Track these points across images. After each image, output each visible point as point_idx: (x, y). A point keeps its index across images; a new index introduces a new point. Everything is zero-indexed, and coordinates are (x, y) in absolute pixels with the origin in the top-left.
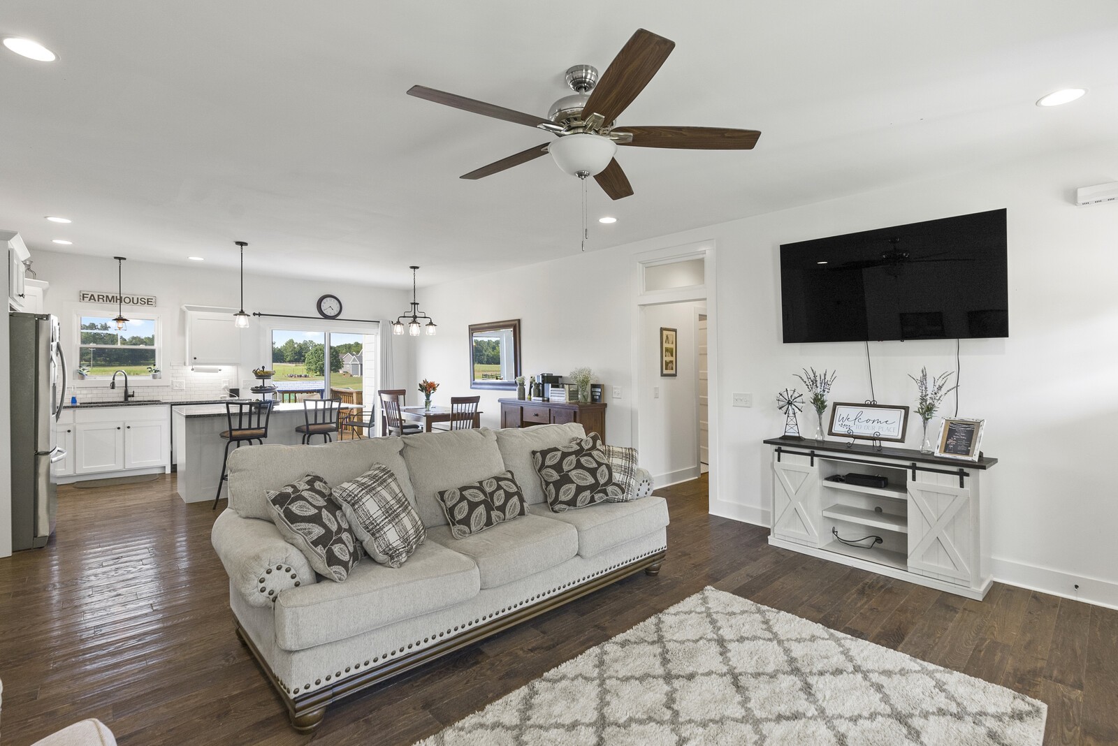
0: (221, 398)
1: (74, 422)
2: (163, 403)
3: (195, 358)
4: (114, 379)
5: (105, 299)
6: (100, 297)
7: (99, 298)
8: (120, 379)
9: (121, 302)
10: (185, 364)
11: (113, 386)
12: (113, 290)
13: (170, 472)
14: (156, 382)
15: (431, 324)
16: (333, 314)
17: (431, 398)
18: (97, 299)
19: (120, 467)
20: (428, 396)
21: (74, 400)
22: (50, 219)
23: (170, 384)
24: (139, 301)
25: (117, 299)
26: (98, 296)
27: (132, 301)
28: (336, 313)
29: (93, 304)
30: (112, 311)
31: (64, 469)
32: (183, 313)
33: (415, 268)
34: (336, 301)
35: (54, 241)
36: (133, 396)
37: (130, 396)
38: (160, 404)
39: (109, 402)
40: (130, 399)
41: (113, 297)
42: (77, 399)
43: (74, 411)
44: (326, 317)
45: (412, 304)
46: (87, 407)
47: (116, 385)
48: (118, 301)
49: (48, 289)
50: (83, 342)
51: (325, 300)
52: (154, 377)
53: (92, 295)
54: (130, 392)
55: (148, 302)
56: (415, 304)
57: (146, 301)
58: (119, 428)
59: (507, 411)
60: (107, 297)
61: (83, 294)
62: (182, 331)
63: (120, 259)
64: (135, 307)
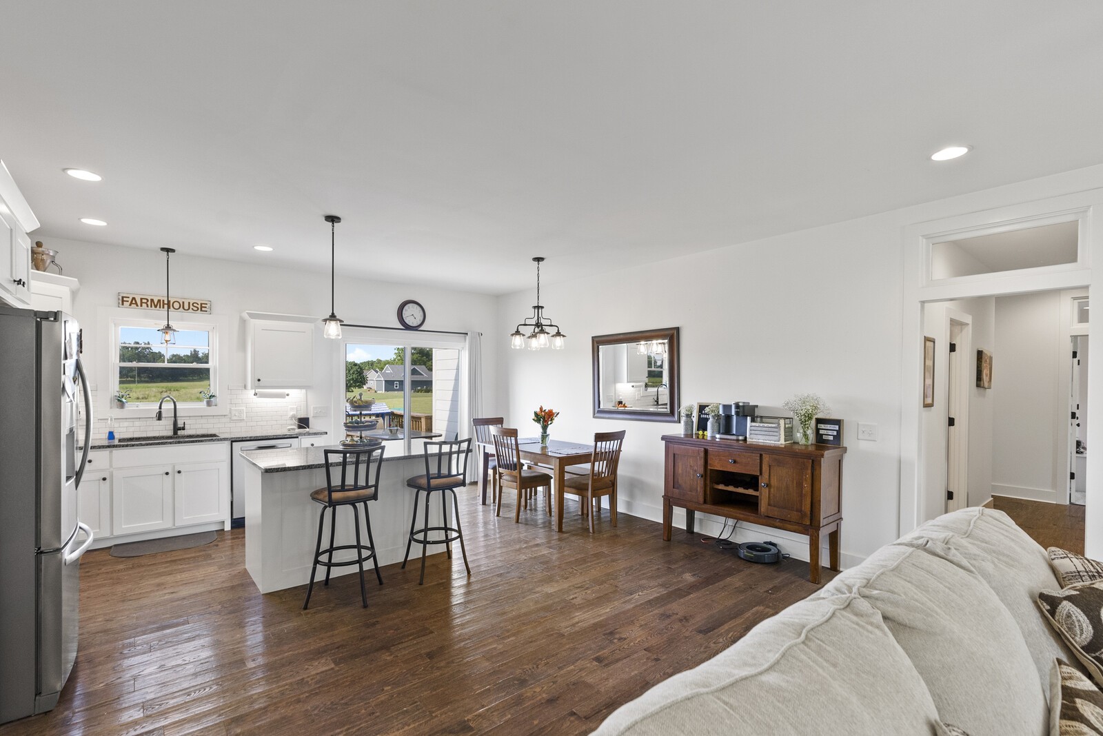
0: (289, 430)
1: (111, 466)
2: (221, 440)
3: (259, 380)
4: (160, 408)
5: (149, 303)
6: (144, 301)
7: (142, 303)
8: (168, 407)
9: (169, 308)
10: (245, 387)
11: (159, 417)
12: (159, 293)
13: (230, 529)
14: (212, 410)
15: (558, 334)
16: (415, 325)
17: (549, 430)
18: (139, 303)
19: (169, 525)
20: (545, 428)
21: (111, 436)
22: (71, 173)
23: (227, 412)
24: (191, 307)
25: (164, 304)
26: (141, 299)
27: (182, 306)
28: (419, 323)
29: (134, 311)
30: (157, 319)
31: (98, 530)
32: (243, 322)
33: (538, 260)
34: (419, 308)
35: (83, 220)
36: (183, 429)
37: (180, 429)
38: (218, 440)
39: (155, 438)
40: (180, 433)
41: (159, 301)
42: (115, 434)
43: (111, 452)
44: (407, 327)
45: (535, 307)
46: (127, 446)
47: (164, 415)
48: (166, 306)
49: (78, 290)
50: (123, 358)
51: (406, 307)
52: (209, 404)
53: (134, 298)
54: (180, 424)
55: (201, 307)
56: (538, 307)
57: (199, 306)
58: (167, 474)
59: (676, 452)
60: (152, 300)
61: (123, 297)
62: (243, 346)
63: (168, 250)
64: (186, 314)
